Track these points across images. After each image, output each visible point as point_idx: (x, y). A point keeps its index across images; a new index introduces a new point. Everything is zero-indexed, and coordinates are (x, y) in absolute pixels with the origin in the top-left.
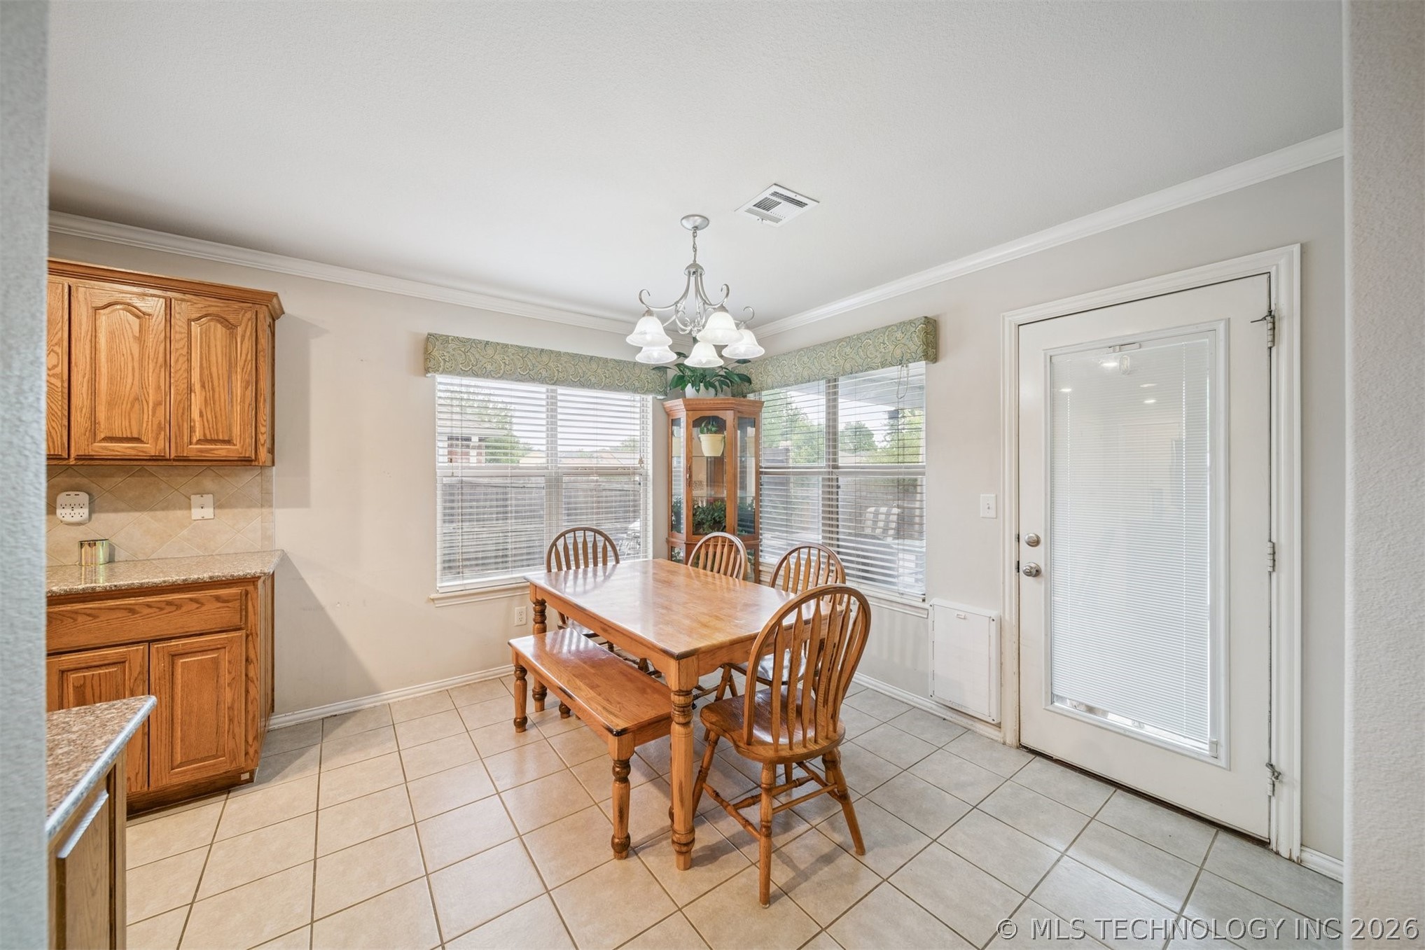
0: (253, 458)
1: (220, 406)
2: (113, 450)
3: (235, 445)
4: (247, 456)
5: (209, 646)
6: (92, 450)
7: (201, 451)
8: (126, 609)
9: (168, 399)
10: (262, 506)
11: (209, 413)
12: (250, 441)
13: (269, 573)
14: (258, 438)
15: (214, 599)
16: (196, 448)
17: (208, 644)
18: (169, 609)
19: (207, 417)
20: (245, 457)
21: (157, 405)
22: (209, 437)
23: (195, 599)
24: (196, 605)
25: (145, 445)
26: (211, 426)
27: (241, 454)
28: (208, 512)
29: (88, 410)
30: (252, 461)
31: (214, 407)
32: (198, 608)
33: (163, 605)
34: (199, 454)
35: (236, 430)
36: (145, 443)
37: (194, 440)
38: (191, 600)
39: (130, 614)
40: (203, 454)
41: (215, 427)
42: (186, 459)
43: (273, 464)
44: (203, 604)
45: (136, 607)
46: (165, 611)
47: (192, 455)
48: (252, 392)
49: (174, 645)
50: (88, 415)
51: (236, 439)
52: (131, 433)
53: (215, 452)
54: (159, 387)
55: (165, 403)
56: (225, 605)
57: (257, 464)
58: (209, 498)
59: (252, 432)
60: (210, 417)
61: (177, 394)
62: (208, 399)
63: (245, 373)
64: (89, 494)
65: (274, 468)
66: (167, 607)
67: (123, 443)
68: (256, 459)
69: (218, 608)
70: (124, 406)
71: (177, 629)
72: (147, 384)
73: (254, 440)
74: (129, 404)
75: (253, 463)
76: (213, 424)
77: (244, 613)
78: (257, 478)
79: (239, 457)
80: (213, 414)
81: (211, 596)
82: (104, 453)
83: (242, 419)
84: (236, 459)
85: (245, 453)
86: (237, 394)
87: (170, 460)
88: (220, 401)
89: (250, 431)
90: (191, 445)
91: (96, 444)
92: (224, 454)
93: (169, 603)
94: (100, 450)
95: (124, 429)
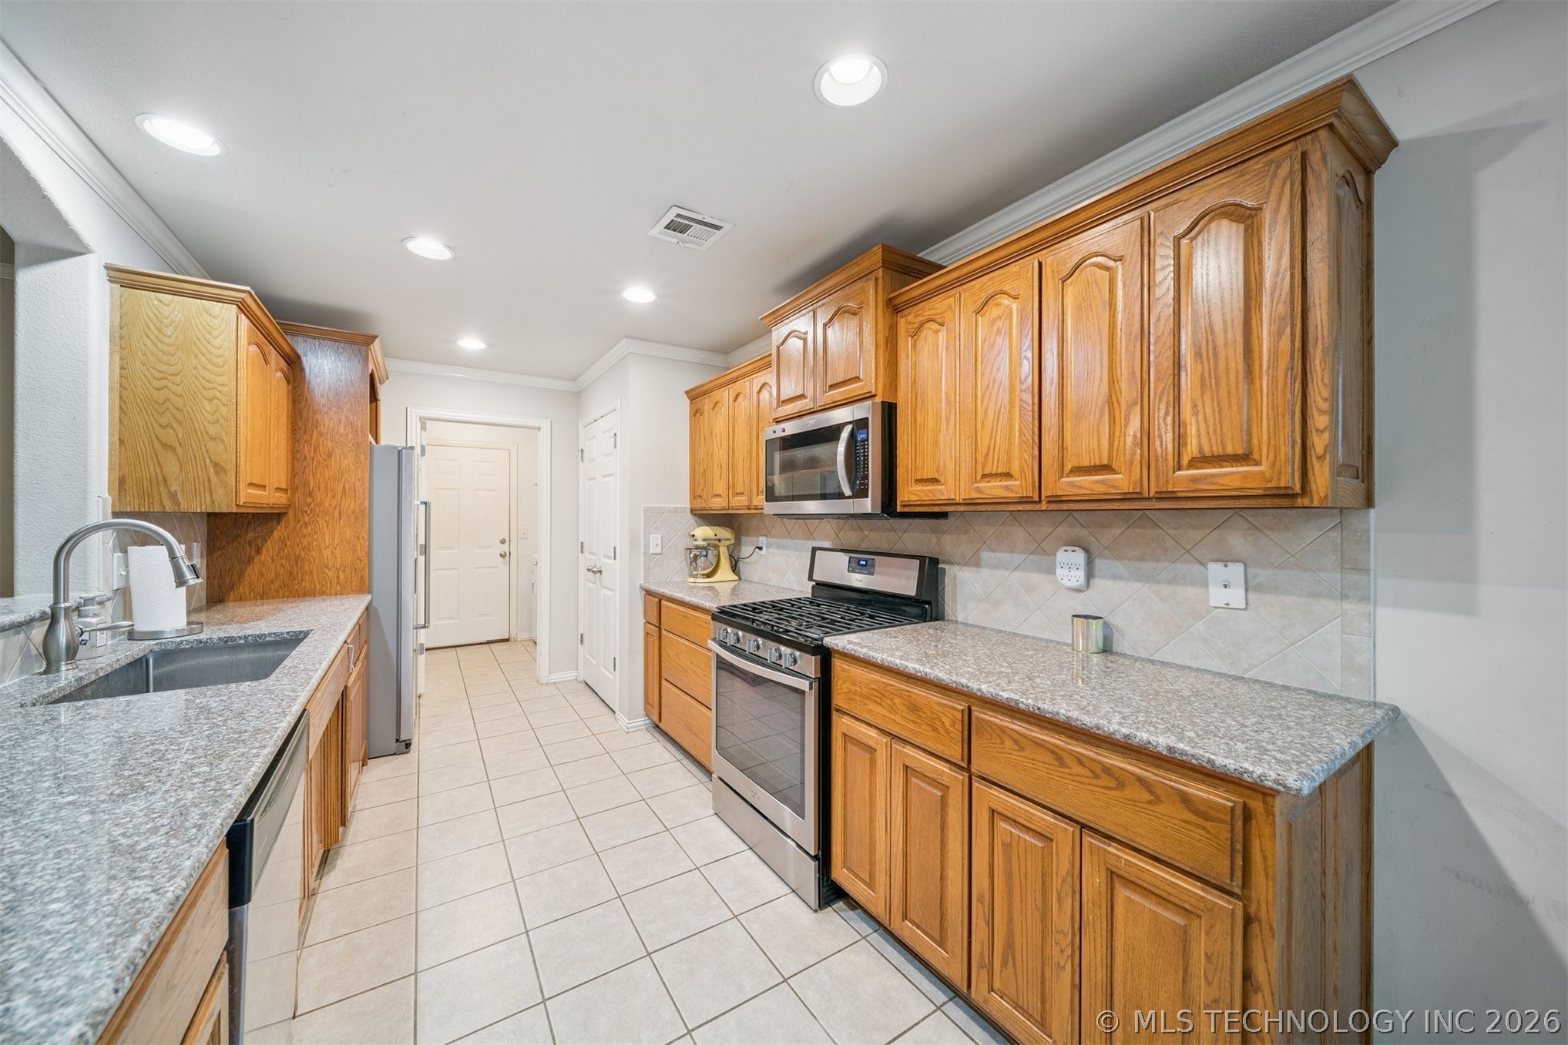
0: (1298, 489)
1: (1228, 385)
2: (1080, 487)
3: (1257, 463)
4: (1282, 485)
5: (1169, 894)
6: (1060, 489)
7: (1195, 480)
8: (1053, 752)
9: (1146, 393)
10: (1344, 597)
11: (1207, 405)
12: (1287, 451)
13: (1299, 790)
14: (1309, 443)
15: (1179, 799)
16: (1187, 476)
17: (1170, 889)
18: (1105, 781)
19: (1205, 414)
20: (1278, 488)
21: (1131, 406)
22: (1207, 453)
23: (1146, 782)
24: (1147, 796)
25: (1117, 476)
26: (1211, 430)
27: (1270, 481)
28: (1236, 596)
29: (1057, 430)
30: (1294, 496)
31: (1217, 391)
32: (1149, 802)
33: (1098, 770)
34: (1193, 486)
35: (1262, 431)
36: (1118, 473)
37: (1185, 461)
38: (1140, 780)
39: (1057, 763)
40: (1200, 487)
41: (1219, 430)
42: (1172, 497)
43: (1369, 502)
44: (1158, 800)
45: (1065, 755)
46: (1099, 782)
47: (1180, 488)
48: (1293, 342)
49: (1114, 855)
50: (1056, 438)
51: (1260, 449)
52: (1100, 458)
53: (1216, 480)
54: (1133, 373)
55: (1142, 401)
56: (1200, 821)
57: (1306, 502)
58: (1236, 571)
59: (1293, 431)
60: (1209, 411)
61: (1158, 379)
62: (1207, 376)
63: (1277, 304)
64: (1087, 551)
65: (1372, 512)
66: (1104, 776)
67: (1092, 475)
68: (1305, 490)
69: (1185, 821)
70: (1092, 416)
71: (1116, 824)
72: (1119, 374)
73: (1298, 448)
74: (1097, 412)
75: (1299, 502)
76: (1215, 424)
77: (1239, 861)
78: (1331, 534)
79: (1267, 489)
80: (1215, 404)
81: (1173, 788)
82: (1072, 491)
83: (1273, 406)
84: (1261, 492)
85: (1279, 479)
86: (1261, 352)
87: (1149, 499)
88: (1228, 376)
89: (1288, 429)
90: (1179, 470)
91: (1065, 479)
92: (1236, 484)
93: (1107, 770)
94: (1068, 488)
95: (1092, 454)
